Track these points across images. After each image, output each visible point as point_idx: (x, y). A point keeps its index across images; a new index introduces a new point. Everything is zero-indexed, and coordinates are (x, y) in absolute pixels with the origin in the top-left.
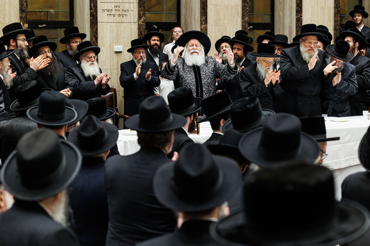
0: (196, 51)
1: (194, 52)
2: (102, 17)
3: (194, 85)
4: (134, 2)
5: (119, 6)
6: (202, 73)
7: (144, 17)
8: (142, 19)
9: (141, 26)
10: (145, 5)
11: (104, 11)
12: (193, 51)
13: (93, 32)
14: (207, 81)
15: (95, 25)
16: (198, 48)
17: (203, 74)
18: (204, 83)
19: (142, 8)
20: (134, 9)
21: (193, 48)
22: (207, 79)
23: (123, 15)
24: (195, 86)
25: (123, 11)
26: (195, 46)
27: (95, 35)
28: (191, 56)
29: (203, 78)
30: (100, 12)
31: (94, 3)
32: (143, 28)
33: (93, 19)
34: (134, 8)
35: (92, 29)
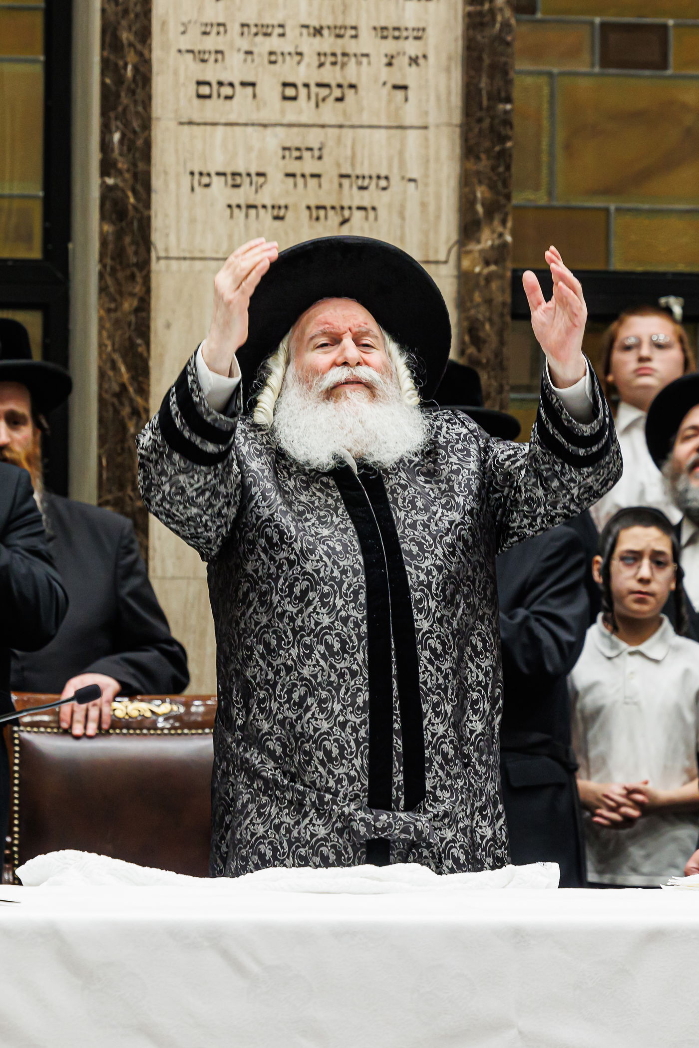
0: (363, 372)
1: (347, 382)
2: (193, 221)
3: (356, 593)
4: (432, 120)
5: (316, 146)
6: (401, 515)
7: (504, 222)
8: (487, 240)
9: (477, 285)
10: (509, 144)
11: (205, 180)
12: (339, 374)
13: (117, 323)
14: (440, 569)
15: (132, 277)
16: (375, 357)
17: (413, 526)
18: (421, 583)
19: (485, 163)
20: (427, 168)
21: (340, 360)
22: (439, 551)
23: (347, 213)
24: (362, 598)
25: (346, 182)
26: (348, 341)
27: (133, 346)
28: (330, 407)
29: (415, 550)
30: (172, 186)
31: (127, 124)
32: (489, 302)
33: (119, 235)
34: (432, 165)
35: (113, 300)
